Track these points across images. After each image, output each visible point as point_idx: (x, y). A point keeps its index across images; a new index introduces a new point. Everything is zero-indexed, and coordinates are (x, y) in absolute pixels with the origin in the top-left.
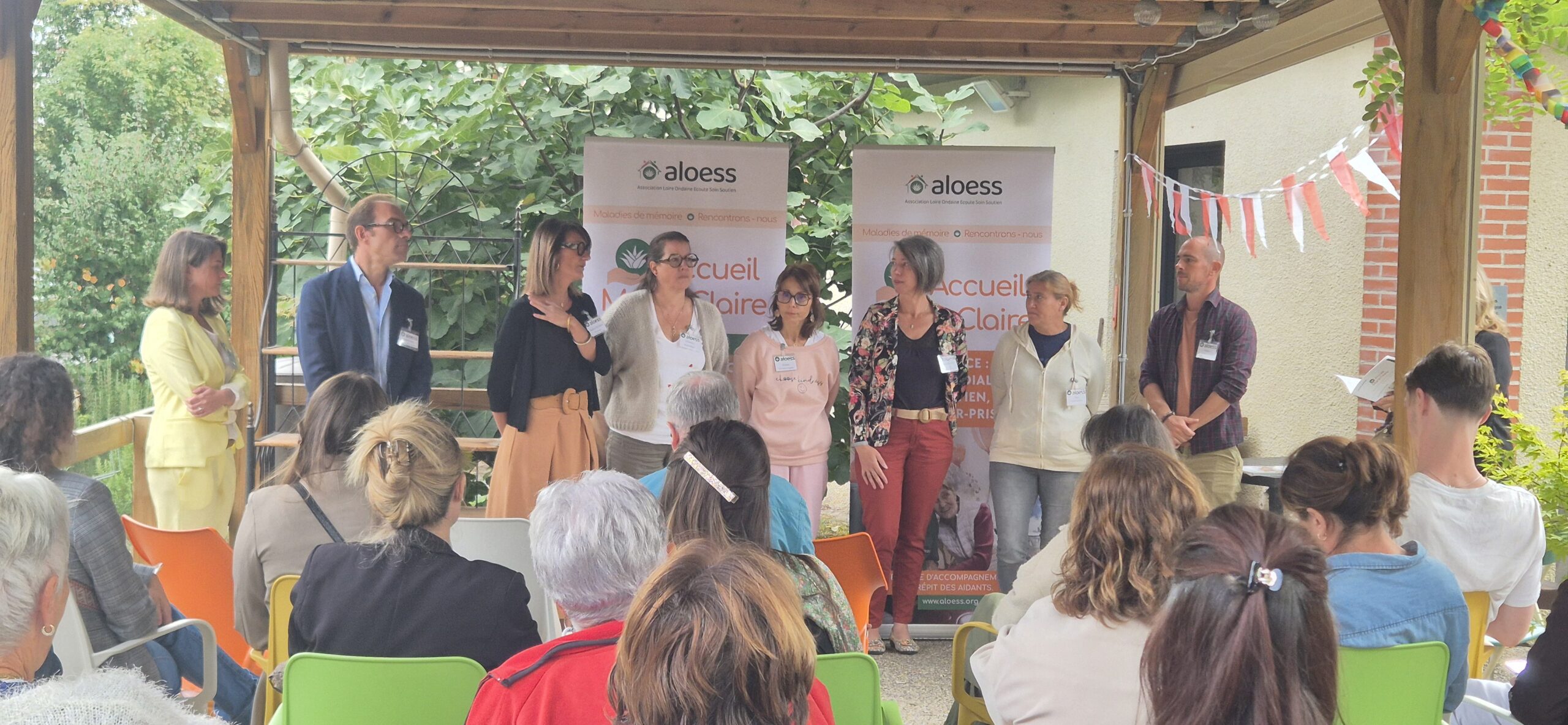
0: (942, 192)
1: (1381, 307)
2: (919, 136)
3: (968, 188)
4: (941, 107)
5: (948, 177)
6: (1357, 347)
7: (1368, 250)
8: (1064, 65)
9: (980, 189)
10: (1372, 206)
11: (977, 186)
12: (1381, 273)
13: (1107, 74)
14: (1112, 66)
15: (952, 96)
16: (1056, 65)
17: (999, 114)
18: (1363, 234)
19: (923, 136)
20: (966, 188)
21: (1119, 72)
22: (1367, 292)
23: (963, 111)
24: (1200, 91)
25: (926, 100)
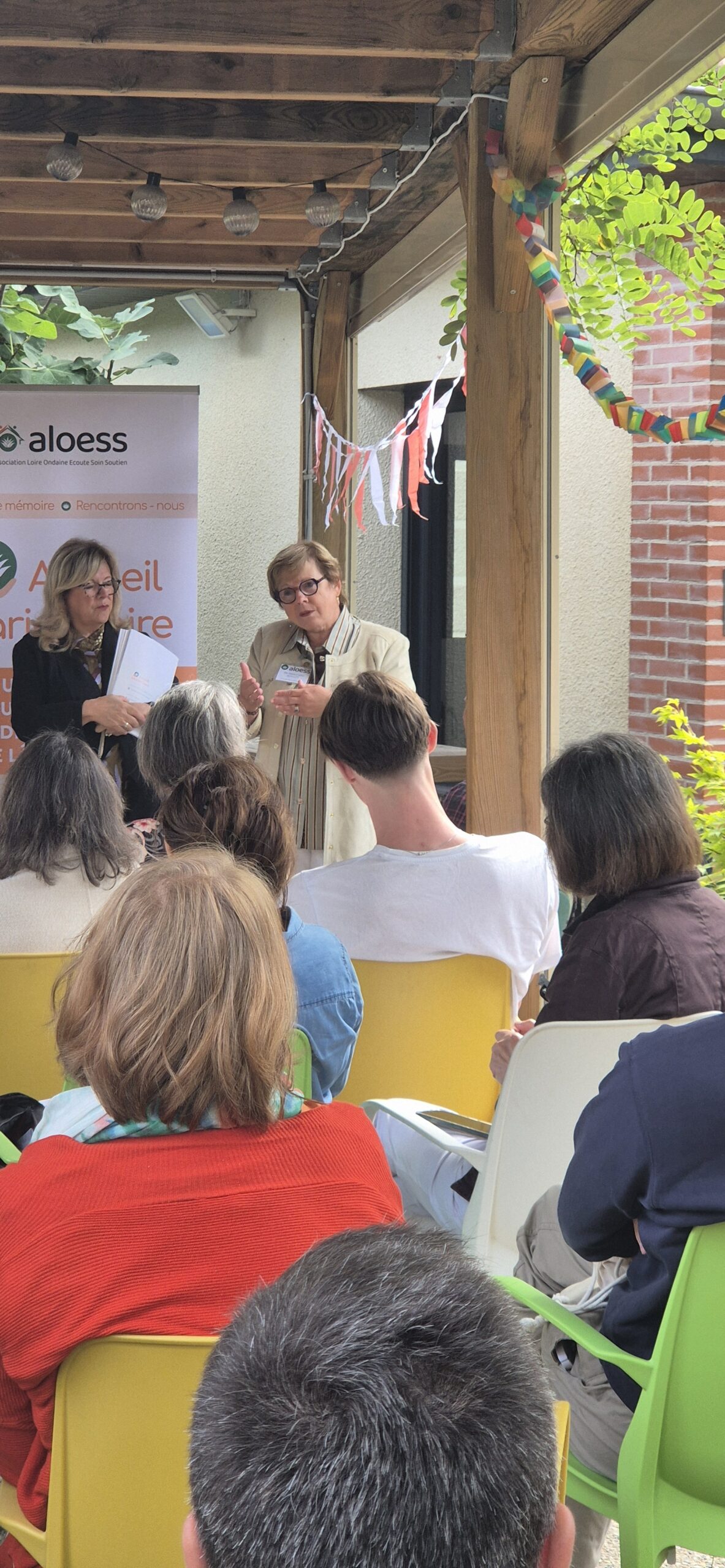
1: (650, 599)
2: (74, 371)
3: (80, 443)
4: (108, 331)
5: (51, 428)
6: (625, 655)
7: (635, 522)
8: (218, 273)
9: (96, 444)
10: (638, 464)
11: (92, 441)
12: (649, 555)
13: (279, 285)
14: (284, 275)
16: (209, 273)
18: (628, 502)
19: (82, 372)
20: (77, 442)
21: (294, 283)
22: (635, 580)
24: (380, 308)
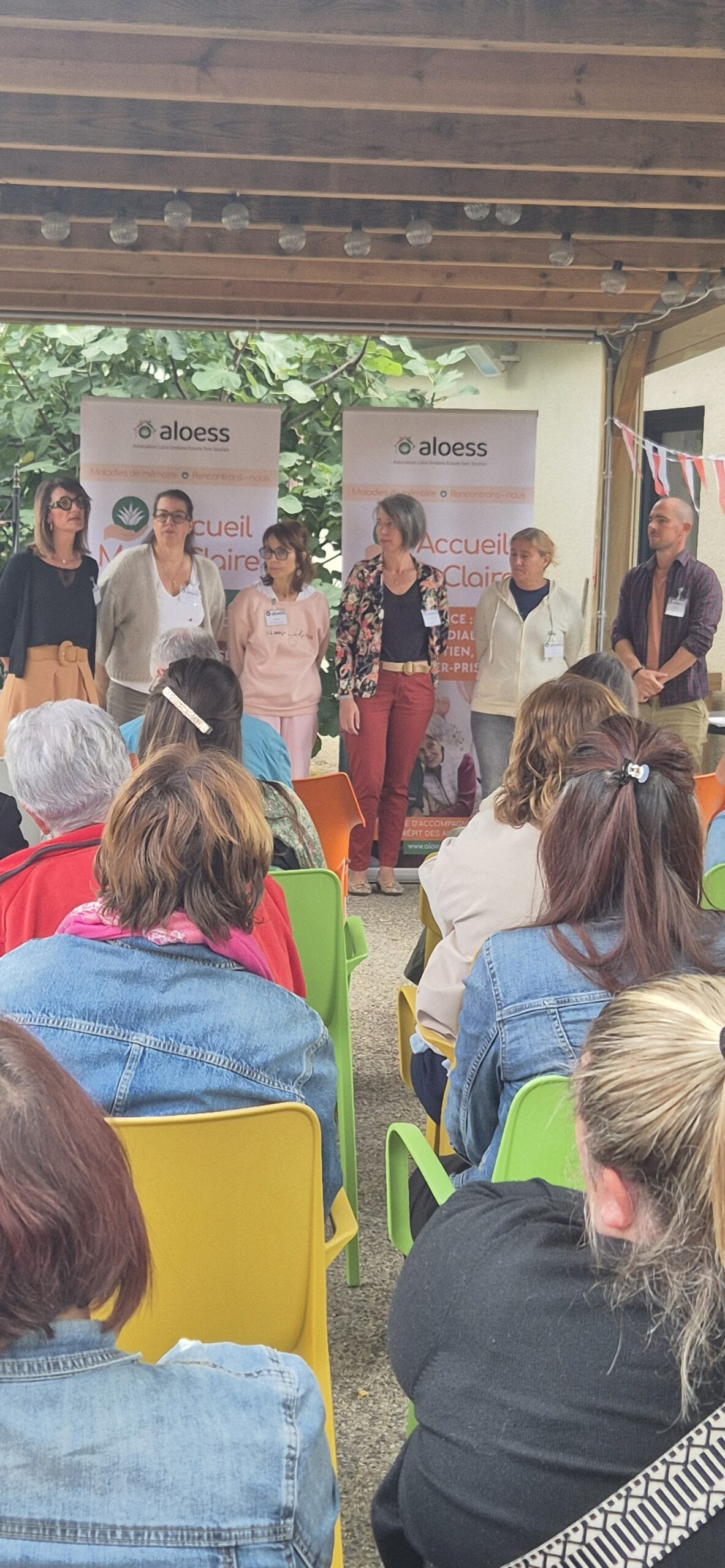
0: (429, 453)
2: (411, 399)
3: (454, 450)
4: (433, 370)
5: (435, 439)
8: (548, 330)
9: (466, 451)
11: (463, 448)
13: (589, 340)
14: (595, 332)
15: (444, 360)
16: (540, 330)
17: (489, 378)
19: (415, 399)
20: (453, 449)
21: (602, 338)
23: (454, 374)
24: (676, 357)
25: (419, 363)
